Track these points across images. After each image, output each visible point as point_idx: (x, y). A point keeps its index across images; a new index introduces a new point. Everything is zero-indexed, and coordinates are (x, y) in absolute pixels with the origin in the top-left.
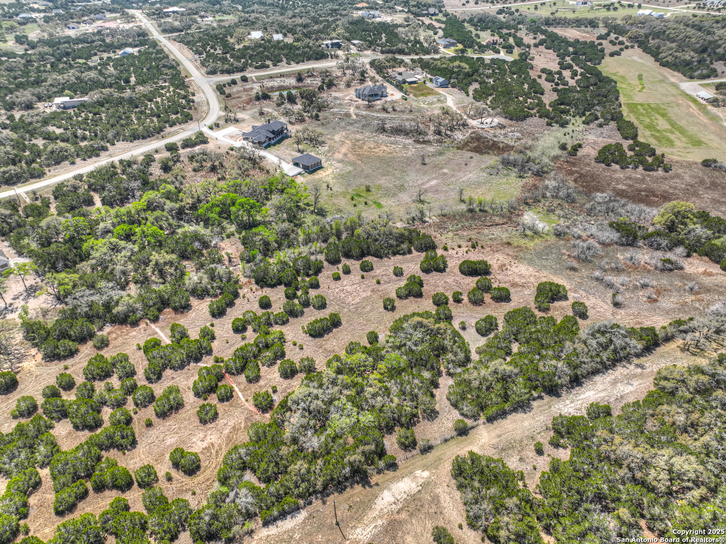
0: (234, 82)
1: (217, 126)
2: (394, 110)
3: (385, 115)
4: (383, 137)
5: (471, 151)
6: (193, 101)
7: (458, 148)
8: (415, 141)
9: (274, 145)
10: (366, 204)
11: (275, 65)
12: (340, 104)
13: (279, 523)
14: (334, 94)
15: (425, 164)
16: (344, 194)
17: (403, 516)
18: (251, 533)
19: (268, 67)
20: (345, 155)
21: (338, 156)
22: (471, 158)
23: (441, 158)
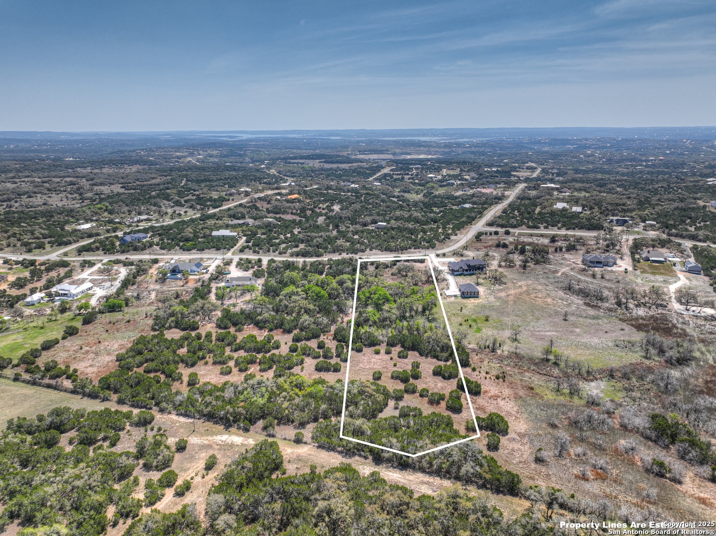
0: (496, 233)
1: (444, 255)
2: (602, 277)
3: (589, 279)
4: (561, 293)
5: (632, 325)
6: (449, 239)
7: (620, 320)
8: (585, 303)
9: (465, 275)
10: (470, 326)
11: (546, 228)
12: (562, 264)
13: (181, 417)
14: (567, 256)
15: (565, 320)
16: (464, 316)
17: (216, 447)
18: (170, 413)
19: (539, 228)
20: (508, 295)
21: (503, 294)
22: (622, 330)
23: (591, 321)
